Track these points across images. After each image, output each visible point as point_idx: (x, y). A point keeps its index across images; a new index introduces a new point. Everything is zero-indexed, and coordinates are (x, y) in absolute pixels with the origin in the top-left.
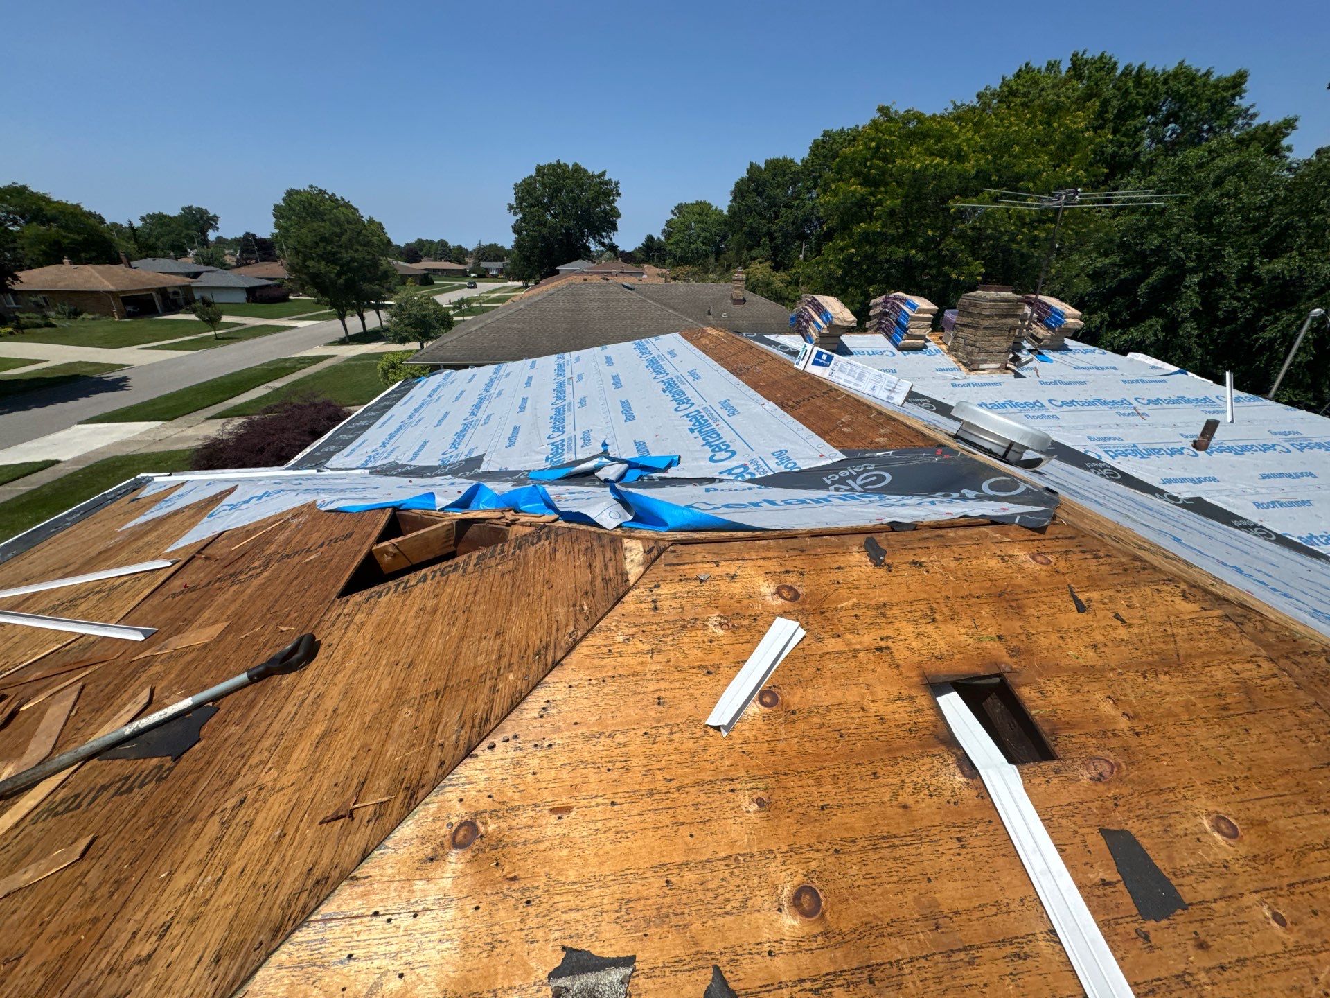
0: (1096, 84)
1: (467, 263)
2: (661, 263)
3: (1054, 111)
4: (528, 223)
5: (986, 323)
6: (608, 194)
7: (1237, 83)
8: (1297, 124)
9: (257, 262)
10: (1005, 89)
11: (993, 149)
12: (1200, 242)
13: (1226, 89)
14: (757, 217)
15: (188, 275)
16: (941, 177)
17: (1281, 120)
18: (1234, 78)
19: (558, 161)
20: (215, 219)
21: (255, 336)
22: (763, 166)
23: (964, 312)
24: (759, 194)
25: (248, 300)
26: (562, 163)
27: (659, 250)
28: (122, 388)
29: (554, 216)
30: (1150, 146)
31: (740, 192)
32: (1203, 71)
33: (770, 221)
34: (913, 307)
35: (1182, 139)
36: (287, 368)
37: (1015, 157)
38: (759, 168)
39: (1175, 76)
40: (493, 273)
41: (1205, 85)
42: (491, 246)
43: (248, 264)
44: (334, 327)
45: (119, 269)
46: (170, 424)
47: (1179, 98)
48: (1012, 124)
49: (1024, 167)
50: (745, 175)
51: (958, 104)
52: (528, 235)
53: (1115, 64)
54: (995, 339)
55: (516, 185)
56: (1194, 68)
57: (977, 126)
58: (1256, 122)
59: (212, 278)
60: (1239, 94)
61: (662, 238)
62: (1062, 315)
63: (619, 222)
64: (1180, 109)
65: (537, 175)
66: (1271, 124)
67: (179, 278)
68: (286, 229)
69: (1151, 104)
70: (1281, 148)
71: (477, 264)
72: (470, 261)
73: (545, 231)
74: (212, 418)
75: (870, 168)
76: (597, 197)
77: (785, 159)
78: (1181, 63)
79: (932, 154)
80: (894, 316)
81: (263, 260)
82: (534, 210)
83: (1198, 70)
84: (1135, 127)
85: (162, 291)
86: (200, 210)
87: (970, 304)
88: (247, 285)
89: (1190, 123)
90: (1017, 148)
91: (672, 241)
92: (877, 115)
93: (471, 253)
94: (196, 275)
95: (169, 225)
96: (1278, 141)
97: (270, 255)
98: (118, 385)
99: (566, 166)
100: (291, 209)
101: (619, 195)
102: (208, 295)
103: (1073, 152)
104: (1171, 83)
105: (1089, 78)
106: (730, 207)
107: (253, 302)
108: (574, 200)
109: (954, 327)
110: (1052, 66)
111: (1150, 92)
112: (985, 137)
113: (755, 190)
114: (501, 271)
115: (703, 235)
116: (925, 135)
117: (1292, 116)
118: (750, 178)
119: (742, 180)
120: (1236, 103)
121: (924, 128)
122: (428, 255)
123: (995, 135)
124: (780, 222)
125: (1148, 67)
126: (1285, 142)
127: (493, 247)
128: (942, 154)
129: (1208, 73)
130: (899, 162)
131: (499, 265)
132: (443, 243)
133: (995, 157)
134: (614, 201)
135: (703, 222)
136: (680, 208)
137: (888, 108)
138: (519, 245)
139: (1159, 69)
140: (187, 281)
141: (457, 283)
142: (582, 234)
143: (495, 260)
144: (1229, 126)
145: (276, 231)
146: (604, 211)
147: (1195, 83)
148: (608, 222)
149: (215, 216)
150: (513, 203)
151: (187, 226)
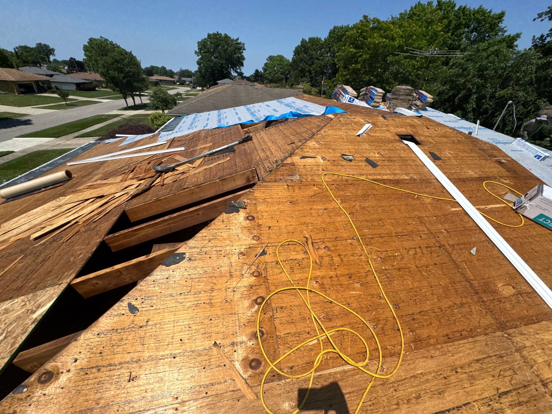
0: (447, 13)
1: (174, 78)
2: (262, 82)
3: (430, 23)
4: (204, 61)
5: (401, 97)
6: (240, 49)
7: (500, 17)
8: (521, 36)
9: (77, 72)
10: (412, 12)
11: (405, 37)
12: (478, 82)
13: (496, 19)
14: (305, 64)
15: (47, 75)
16: (385, 47)
17: (515, 33)
18: (500, 14)
19: (218, 32)
20: (53, 50)
21: (84, 105)
22: (308, 40)
23: (394, 94)
24: (306, 53)
25: (77, 89)
26: (219, 33)
27: (261, 76)
28: (30, 124)
29: (216, 58)
30: (465, 41)
31: (297, 52)
32: (489, 10)
33: (310, 65)
34: (376, 91)
35: (477, 39)
36: (104, 119)
37: (414, 40)
38: (306, 41)
39: (478, 12)
40: (187, 83)
41: (489, 16)
42: (186, 70)
43: (72, 73)
44: (122, 102)
45: (14, 71)
46: (58, 139)
47: (479, 21)
48: (413, 26)
49: (417, 45)
50: (299, 43)
51: (394, 16)
52: (204, 66)
53: (455, 5)
54: (404, 104)
55: (198, 42)
56: (485, 8)
57: (400, 26)
58: (506, 34)
59: (58, 78)
60: (501, 21)
61: (262, 71)
62: (426, 97)
63: (245, 62)
64: (478, 26)
65: (208, 38)
66: (512, 35)
67: (44, 76)
68: (90, 57)
69: (467, 23)
70: (514, 46)
71: (180, 78)
72: (176, 78)
73: (212, 64)
74: (77, 137)
75: (358, 41)
76: (235, 50)
77: (317, 38)
78: (481, 6)
79: (382, 37)
80: (369, 95)
81: (80, 71)
82: (206, 54)
83: (487, 10)
84: (460, 32)
85: (37, 82)
86: (45, 46)
87: (396, 91)
88: (76, 82)
89: (481, 33)
90: (414, 37)
91: (267, 72)
92: (362, 19)
93: (176, 73)
94: (51, 76)
95: (30, 52)
96: (513, 43)
97: (83, 69)
98: (27, 122)
99: (221, 34)
100: (92, 47)
101: (245, 49)
102: (59, 86)
103: (436, 40)
104: (476, 15)
105: (445, 10)
106: (293, 58)
107: (79, 90)
108: (225, 51)
109: (390, 99)
110: (430, 4)
111: (468, 19)
112: (403, 31)
113: (304, 51)
114: (191, 82)
115: (281, 70)
116: (380, 29)
117: (519, 32)
118: (302, 46)
119: (299, 46)
120: (500, 25)
121: (380, 26)
122: (157, 73)
123: (407, 31)
124: (314, 66)
125: (468, 7)
126: (515, 43)
127: (187, 71)
128: (386, 37)
129: (490, 12)
130: (369, 39)
131: (190, 79)
132: (164, 68)
133: (406, 40)
134: (242, 52)
135: (281, 64)
136: (271, 58)
137: (367, 16)
138: (200, 70)
139: (472, 9)
140: (48, 78)
141: (171, 87)
142: (228, 67)
143: (188, 77)
144: (496, 35)
145: (85, 58)
146: (238, 57)
147: (485, 15)
148: (239, 62)
149: (53, 49)
150: (197, 50)
151: (40, 53)
